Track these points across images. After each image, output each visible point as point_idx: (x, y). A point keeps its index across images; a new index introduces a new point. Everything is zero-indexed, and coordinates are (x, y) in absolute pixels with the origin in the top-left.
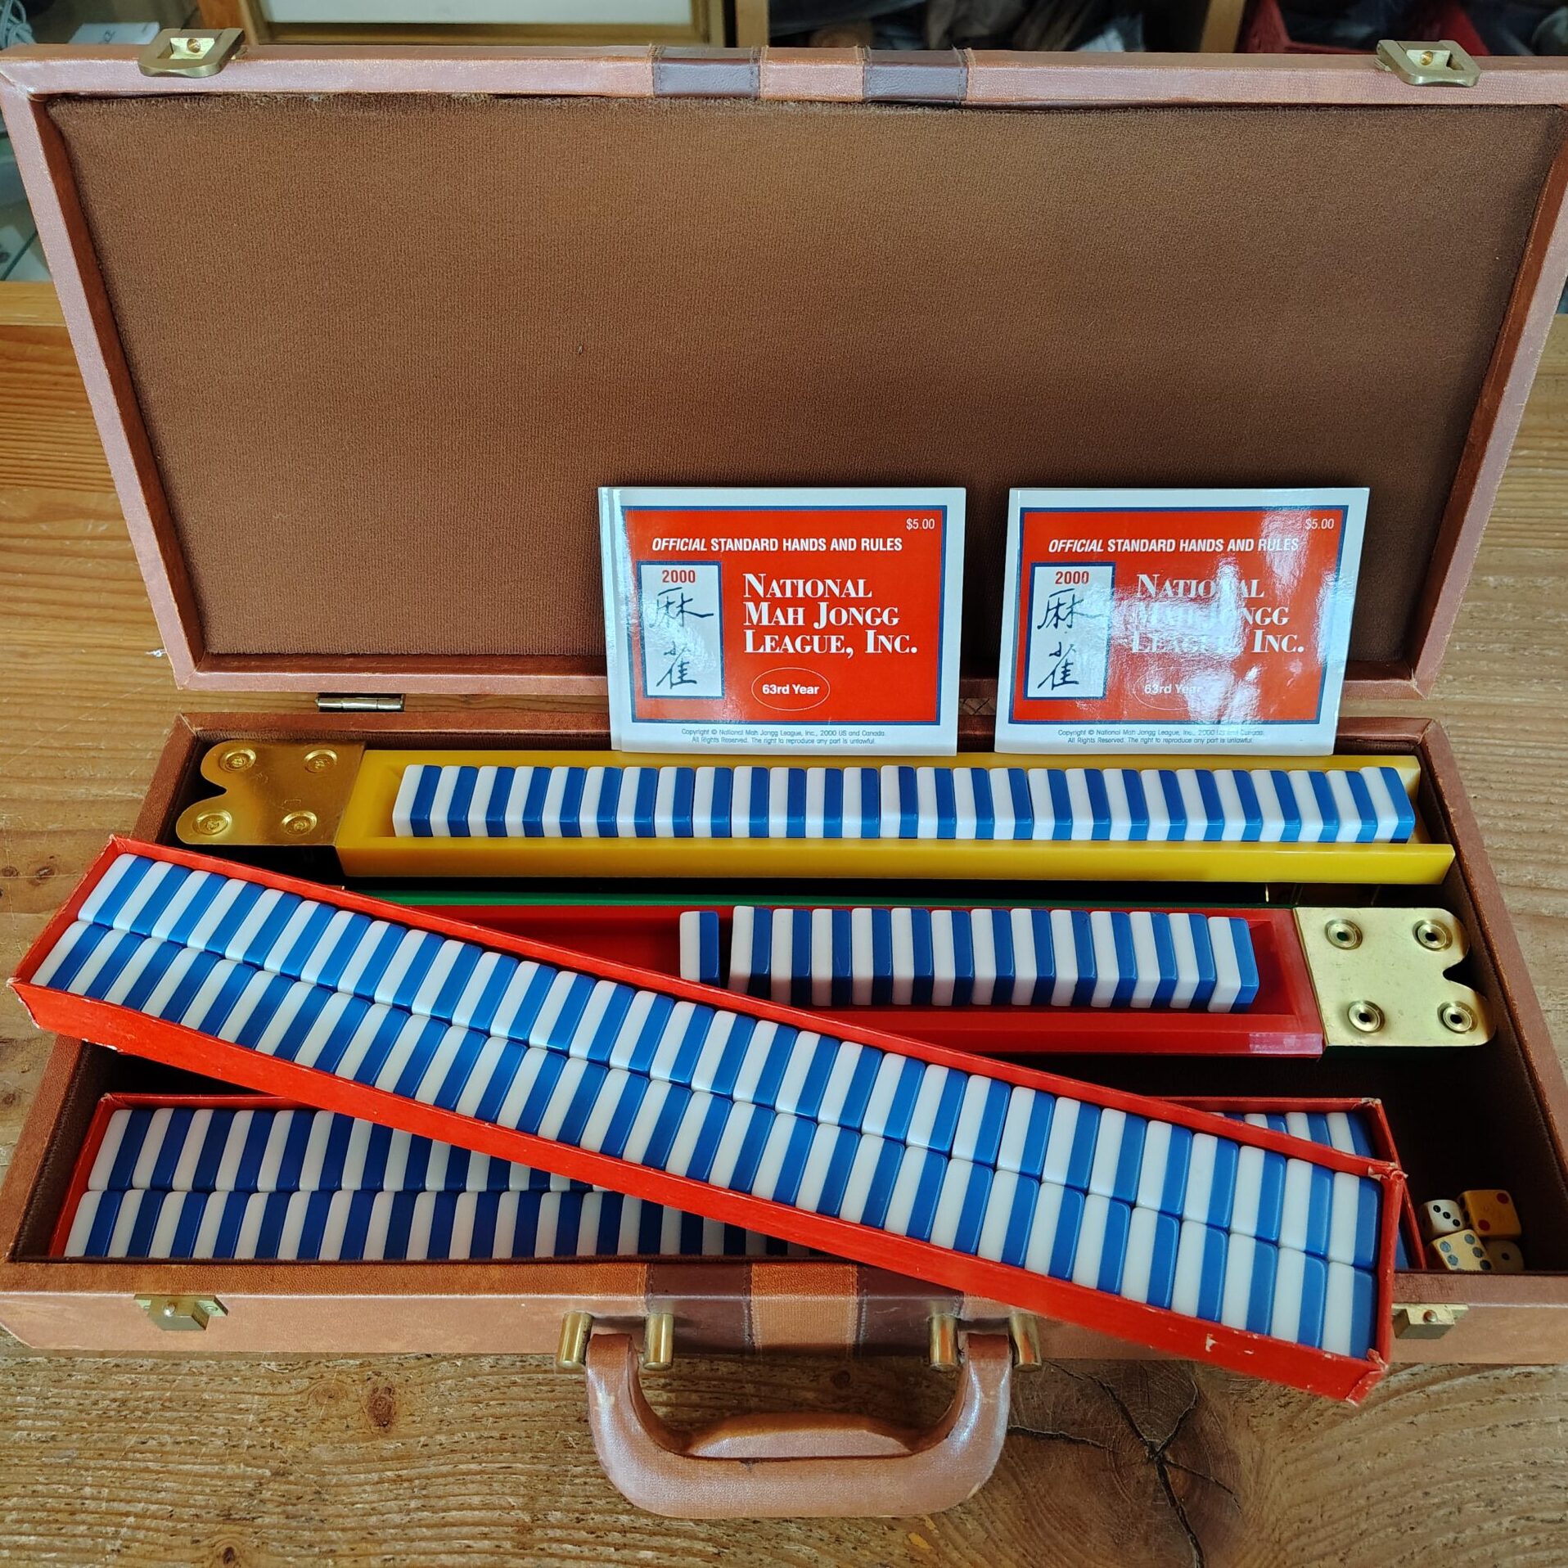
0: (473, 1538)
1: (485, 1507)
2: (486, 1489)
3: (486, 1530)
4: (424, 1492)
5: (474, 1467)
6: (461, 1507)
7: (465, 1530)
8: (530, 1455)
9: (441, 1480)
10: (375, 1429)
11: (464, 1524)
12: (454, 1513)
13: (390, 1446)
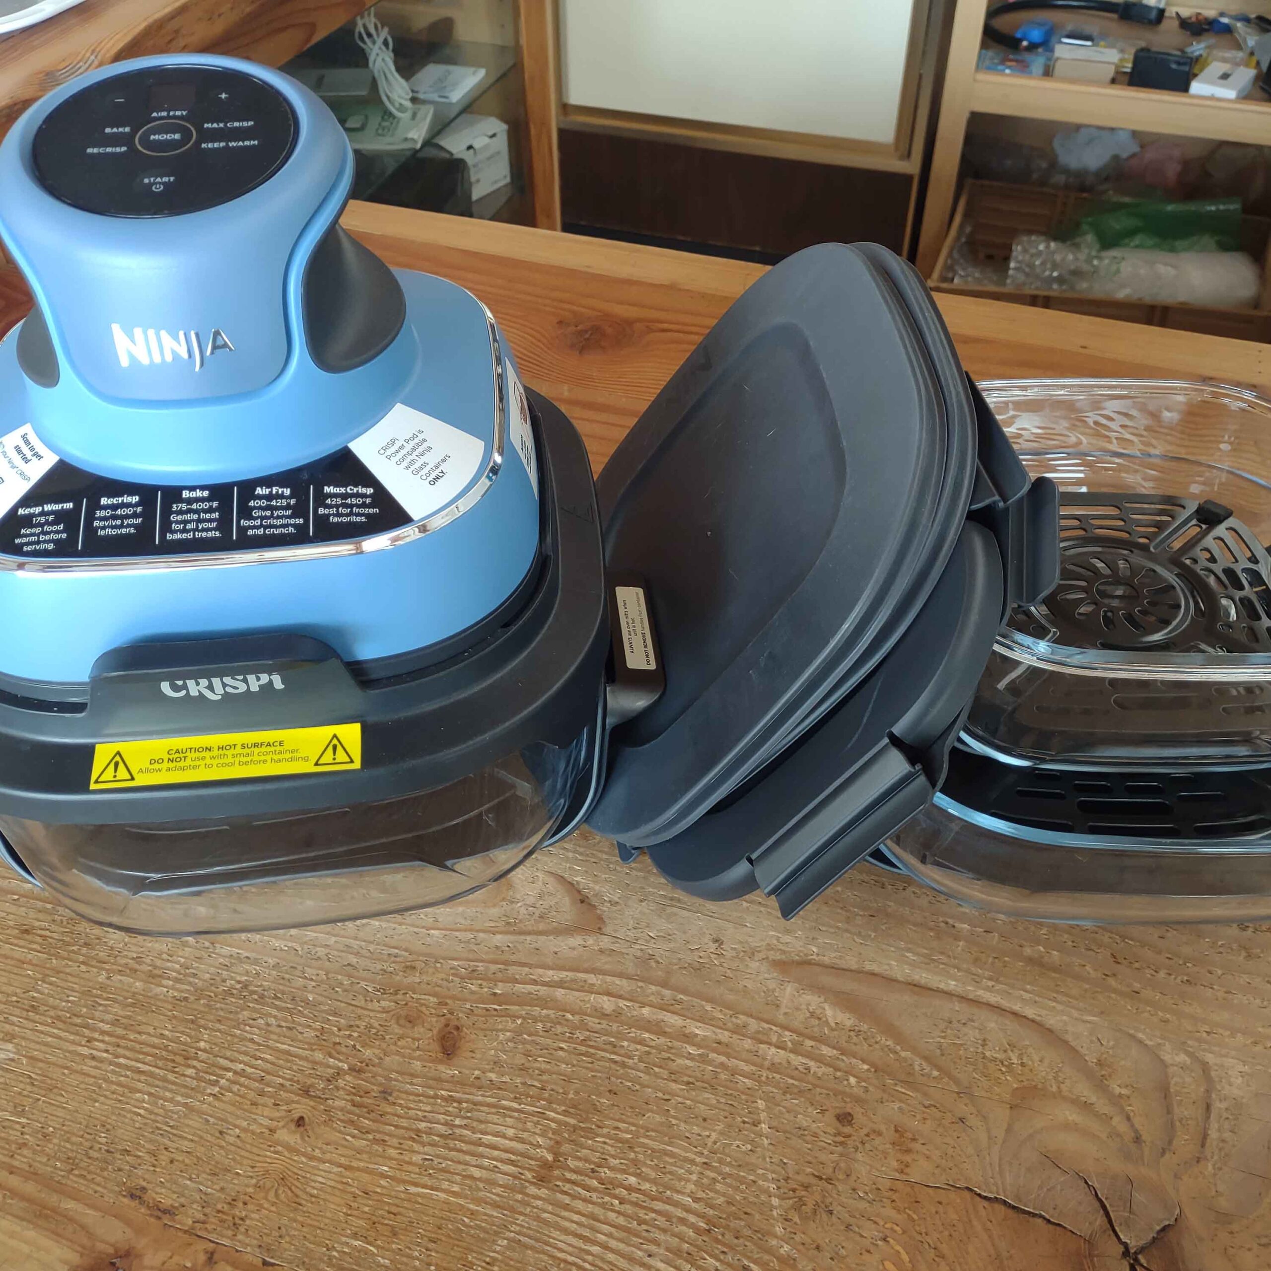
0: (502, 1161)
1: (516, 1139)
2: (520, 1126)
3: (513, 1157)
4: (469, 1115)
5: (515, 1105)
6: (497, 1134)
7: (496, 1153)
8: (563, 1108)
9: (485, 1109)
10: (440, 1055)
11: (494, 1147)
12: (489, 1137)
13: (448, 1071)
